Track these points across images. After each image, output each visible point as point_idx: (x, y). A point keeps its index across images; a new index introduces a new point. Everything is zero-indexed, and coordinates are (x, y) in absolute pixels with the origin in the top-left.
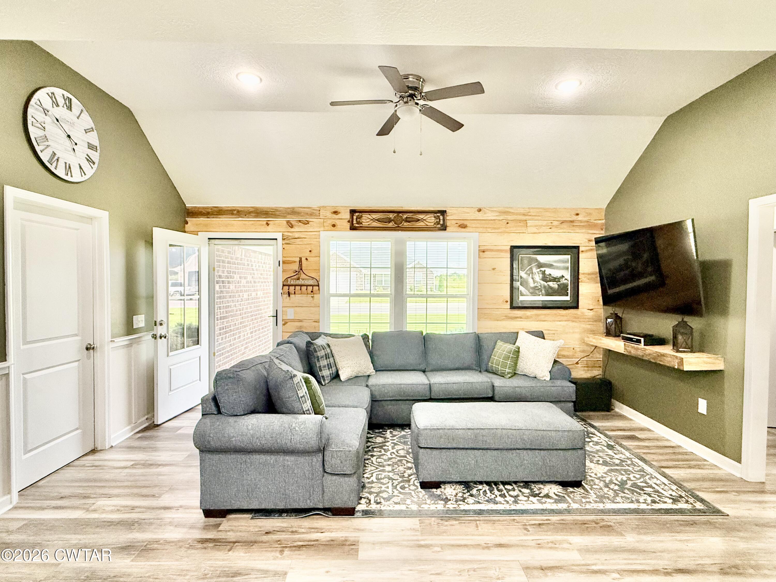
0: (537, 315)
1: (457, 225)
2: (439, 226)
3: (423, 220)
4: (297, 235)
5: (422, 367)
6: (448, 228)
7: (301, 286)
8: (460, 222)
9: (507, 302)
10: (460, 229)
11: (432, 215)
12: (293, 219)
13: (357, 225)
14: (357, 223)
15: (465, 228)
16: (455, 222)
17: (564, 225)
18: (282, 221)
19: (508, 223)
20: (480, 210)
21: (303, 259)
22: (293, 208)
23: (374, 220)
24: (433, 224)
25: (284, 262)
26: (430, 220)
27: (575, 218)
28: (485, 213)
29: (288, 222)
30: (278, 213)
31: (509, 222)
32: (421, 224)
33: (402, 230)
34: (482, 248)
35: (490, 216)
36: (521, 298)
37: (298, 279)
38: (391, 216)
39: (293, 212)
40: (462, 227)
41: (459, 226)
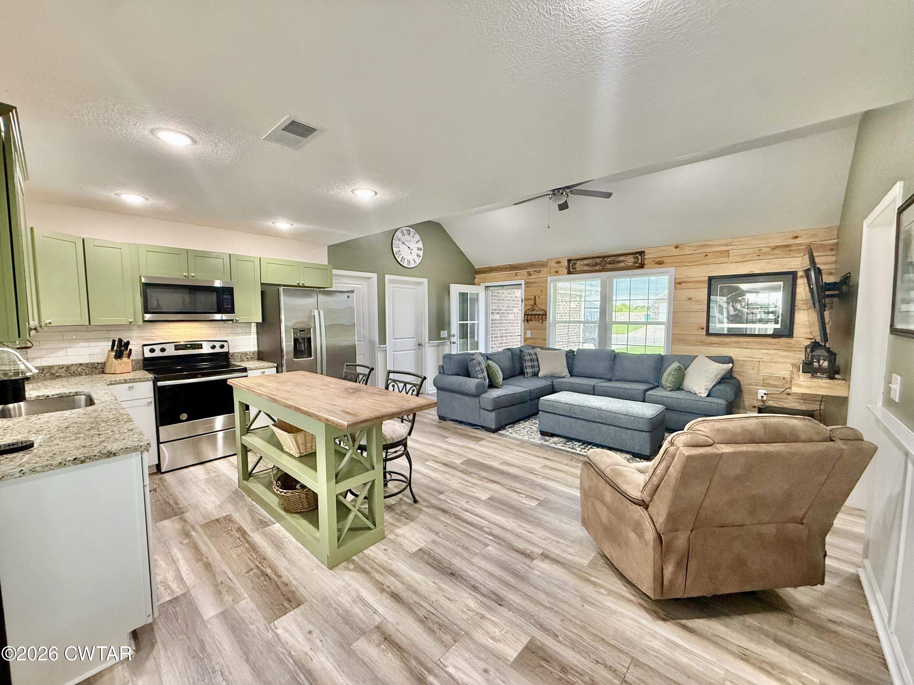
0: (736, 342)
1: (654, 262)
2: (638, 265)
3: (623, 261)
4: (533, 281)
5: (609, 377)
6: (645, 266)
7: (535, 315)
8: (657, 260)
9: (703, 328)
10: (657, 265)
11: (632, 256)
12: (531, 270)
13: (572, 270)
14: (573, 269)
15: (661, 264)
16: (653, 260)
17: (776, 251)
18: (524, 272)
19: (706, 255)
20: (677, 247)
21: (537, 297)
22: (532, 262)
23: (585, 265)
24: (632, 264)
25: (525, 300)
26: (630, 260)
27: (792, 242)
28: (683, 249)
29: (528, 272)
30: (522, 267)
31: (708, 254)
32: (622, 265)
33: (605, 271)
34: (678, 281)
35: (687, 251)
36: (718, 325)
37: (533, 310)
38: (598, 260)
39: (531, 265)
40: (659, 264)
41: (656, 263)
